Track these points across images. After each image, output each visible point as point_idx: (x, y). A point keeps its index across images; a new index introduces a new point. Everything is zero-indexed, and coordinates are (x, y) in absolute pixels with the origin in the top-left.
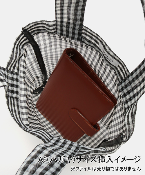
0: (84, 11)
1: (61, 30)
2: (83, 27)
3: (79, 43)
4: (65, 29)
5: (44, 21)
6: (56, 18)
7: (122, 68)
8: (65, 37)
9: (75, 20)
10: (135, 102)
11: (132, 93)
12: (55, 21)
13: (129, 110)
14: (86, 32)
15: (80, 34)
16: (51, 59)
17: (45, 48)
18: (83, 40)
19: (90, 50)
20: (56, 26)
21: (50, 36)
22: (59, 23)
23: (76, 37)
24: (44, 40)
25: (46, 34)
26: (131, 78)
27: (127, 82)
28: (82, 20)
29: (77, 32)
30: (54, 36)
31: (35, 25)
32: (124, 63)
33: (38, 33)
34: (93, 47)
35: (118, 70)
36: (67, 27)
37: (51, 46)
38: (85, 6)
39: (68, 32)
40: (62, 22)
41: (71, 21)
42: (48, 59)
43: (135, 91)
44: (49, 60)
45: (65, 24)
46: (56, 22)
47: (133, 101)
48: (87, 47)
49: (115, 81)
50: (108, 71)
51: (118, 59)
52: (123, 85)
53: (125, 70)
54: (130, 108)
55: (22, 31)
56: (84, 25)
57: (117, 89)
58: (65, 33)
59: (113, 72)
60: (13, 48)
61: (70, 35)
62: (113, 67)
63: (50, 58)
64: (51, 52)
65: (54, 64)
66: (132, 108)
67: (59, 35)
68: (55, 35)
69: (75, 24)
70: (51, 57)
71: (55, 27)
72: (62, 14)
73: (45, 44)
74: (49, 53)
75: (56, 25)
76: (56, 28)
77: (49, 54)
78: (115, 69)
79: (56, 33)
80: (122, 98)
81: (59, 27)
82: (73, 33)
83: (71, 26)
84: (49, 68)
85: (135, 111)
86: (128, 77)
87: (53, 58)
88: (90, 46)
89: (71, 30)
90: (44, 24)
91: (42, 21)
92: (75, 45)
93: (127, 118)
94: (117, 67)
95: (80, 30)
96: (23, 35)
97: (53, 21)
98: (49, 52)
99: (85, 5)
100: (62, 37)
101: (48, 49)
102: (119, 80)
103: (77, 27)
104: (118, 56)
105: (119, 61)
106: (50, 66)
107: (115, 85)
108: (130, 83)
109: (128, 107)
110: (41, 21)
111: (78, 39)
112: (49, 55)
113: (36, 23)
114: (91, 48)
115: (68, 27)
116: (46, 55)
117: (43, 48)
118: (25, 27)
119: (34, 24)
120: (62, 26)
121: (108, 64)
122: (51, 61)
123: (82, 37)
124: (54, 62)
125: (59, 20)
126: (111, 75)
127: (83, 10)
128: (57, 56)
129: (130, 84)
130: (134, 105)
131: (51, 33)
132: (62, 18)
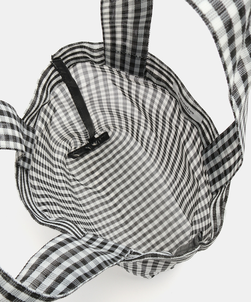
0: (149, 30)
1: (113, 58)
2: (148, 56)
3: (141, 80)
4: (118, 56)
5: (85, 42)
6: (104, 38)
7: (208, 126)
8: (119, 69)
9: (135, 42)
10: (227, 183)
11: (222, 167)
12: (103, 43)
13: (217, 196)
14: (152, 64)
15: (142, 66)
16: (100, 103)
17: (88, 85)
18: (148, 75)
19: (161, 92)
20: (105, 51)
21: (94, 67)
22: (109, 47)
23: (137, 70)
24: (86, 73)
25: (88, 64)
26: (220, 144)
27: (215, 149)
28: (146, 44)
29: (138, 62)
30: (102, 67)
31: (71, 50)
32: (210, 118)
33: (75, 64)
34: (165, 88)
35: (201, 128)
36: (121, 53)
37: (97, 82)
38: (150, 23)
39: (123, 61)
40: (113, 45)
41: (129, 44)
42: (95, 102)
43: (227, 165)
44: (97, 104)
45: (119, 49)
46: (104, 45)
47: (224, 181)
48: (155, 87)
49: (197, 147)
50: (188, 128)
51: (201, 110)
52: (209, 153)
53: (212, 129)
54: (219, 193)
55: (51, 60)
56: (149, 51)
57: (200, 160)
58: (118, 63)
59: (195, 131)
60: (36, 88)
61: (127, 67)
62: (195, 124)
63: (98, 102)
64: (98, 92)
65: (105, 110)
66: (222, 193)
67: (110, 66)
68: (102, 65)
69: (134, 50)
70: (99, 100)
71: (102, 52)
72: (113, 33)
73: (87, 80)
74: (94, 93)
75: (104, 49)
76: (104, 55)
77: (95, 95)
78: (198, 126)
79: (104, 63)
80: (207, 175)
81: (108, 54)
82: (132, 65)
83: (128, 51)
84: (97, 117)
85: (226, 197)
86: (217, 141)
87: (103, 101)
88: (160, 86)
89: (128, 59)
90: (85, 47)
91: (82, 43)
92: (136, 84)
93: (213, 208)
94: (200, 123)
95: (143, 59)
96: (53, 68)
97: (100, 43)
98: (94, 91)
99: (150, 21)
100: (114, 69)
101: (93, 87)
102: (203, 145)
103: (139, 55)
104: (201, 106)
105: (203, 114)
106: (98, 114)
107: (198, 153)
108: (219, 151)
109: (217, 191)
110: (79, 43)
111: (140, 75)
112: (95, 97)
113: (72, 47)
114: (161, 89)
115: (123, 54)
116: (91, 97)
117: (84, 87)
118: (55, 55)
119: (68, 48)
120: (113, 51)
121: (187, 117)
122: (100, 106)
123: (147, 71)
124: (104, 107)
125: (108, 41)
126: (193, 136)
127: (147, 28)
128: (108, 97)
129: (220, 153)
130: (225, 187)
131: (96, 62)
132: (113, 39)
